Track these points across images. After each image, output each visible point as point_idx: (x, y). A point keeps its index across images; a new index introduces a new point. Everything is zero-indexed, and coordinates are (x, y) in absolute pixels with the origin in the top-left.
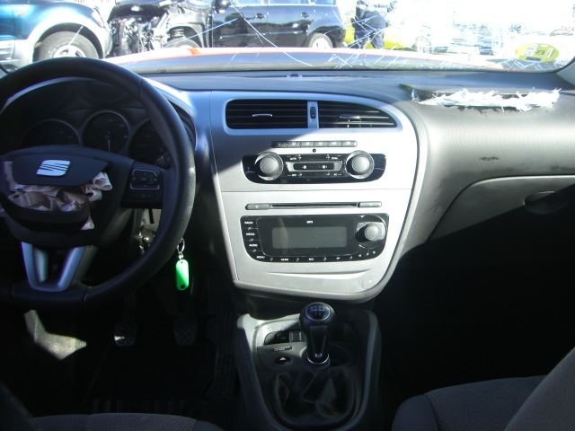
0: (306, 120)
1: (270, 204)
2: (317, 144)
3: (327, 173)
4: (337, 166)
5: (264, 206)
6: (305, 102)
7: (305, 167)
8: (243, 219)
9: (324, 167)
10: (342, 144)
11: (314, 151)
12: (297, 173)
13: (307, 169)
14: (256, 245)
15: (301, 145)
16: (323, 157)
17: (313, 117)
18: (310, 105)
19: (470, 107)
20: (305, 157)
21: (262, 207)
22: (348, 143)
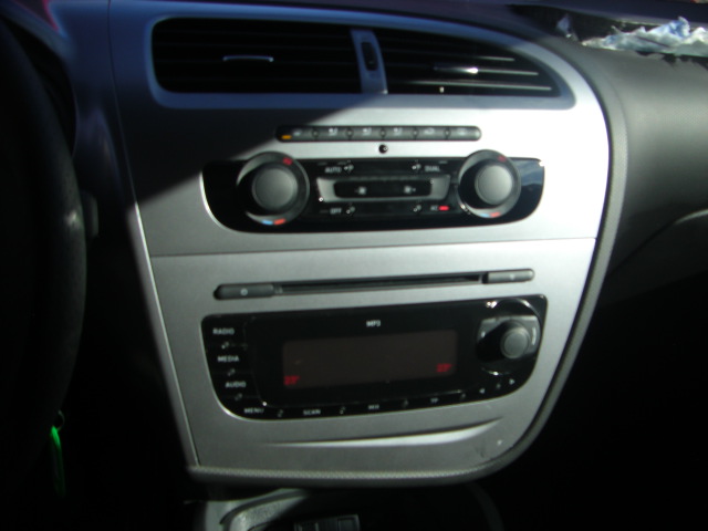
0: (356, 73)
1: (276, 285)
2: (389, 134)
3: (414, 204)
4: (438, 187)
5: (262, 289)
6: (344, 30)
7: (362, 191)
8: (209, 323)
9: (408, 190)
10: (447, 133)
11: (382, 149)
12: (344, 206)
13: (367, 195)
14: (242, 384)
15: (350, 134)
16: (405, 164)
17: (372, 67)
18: (358, 38)
19: (684, 58)
20: (361, 165)
21: (257, 290)
22: (462, 133)
